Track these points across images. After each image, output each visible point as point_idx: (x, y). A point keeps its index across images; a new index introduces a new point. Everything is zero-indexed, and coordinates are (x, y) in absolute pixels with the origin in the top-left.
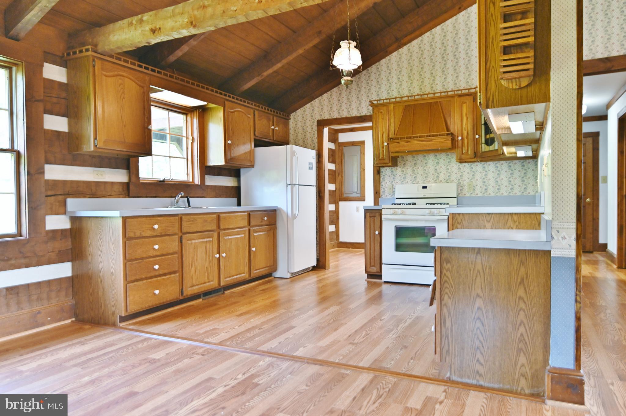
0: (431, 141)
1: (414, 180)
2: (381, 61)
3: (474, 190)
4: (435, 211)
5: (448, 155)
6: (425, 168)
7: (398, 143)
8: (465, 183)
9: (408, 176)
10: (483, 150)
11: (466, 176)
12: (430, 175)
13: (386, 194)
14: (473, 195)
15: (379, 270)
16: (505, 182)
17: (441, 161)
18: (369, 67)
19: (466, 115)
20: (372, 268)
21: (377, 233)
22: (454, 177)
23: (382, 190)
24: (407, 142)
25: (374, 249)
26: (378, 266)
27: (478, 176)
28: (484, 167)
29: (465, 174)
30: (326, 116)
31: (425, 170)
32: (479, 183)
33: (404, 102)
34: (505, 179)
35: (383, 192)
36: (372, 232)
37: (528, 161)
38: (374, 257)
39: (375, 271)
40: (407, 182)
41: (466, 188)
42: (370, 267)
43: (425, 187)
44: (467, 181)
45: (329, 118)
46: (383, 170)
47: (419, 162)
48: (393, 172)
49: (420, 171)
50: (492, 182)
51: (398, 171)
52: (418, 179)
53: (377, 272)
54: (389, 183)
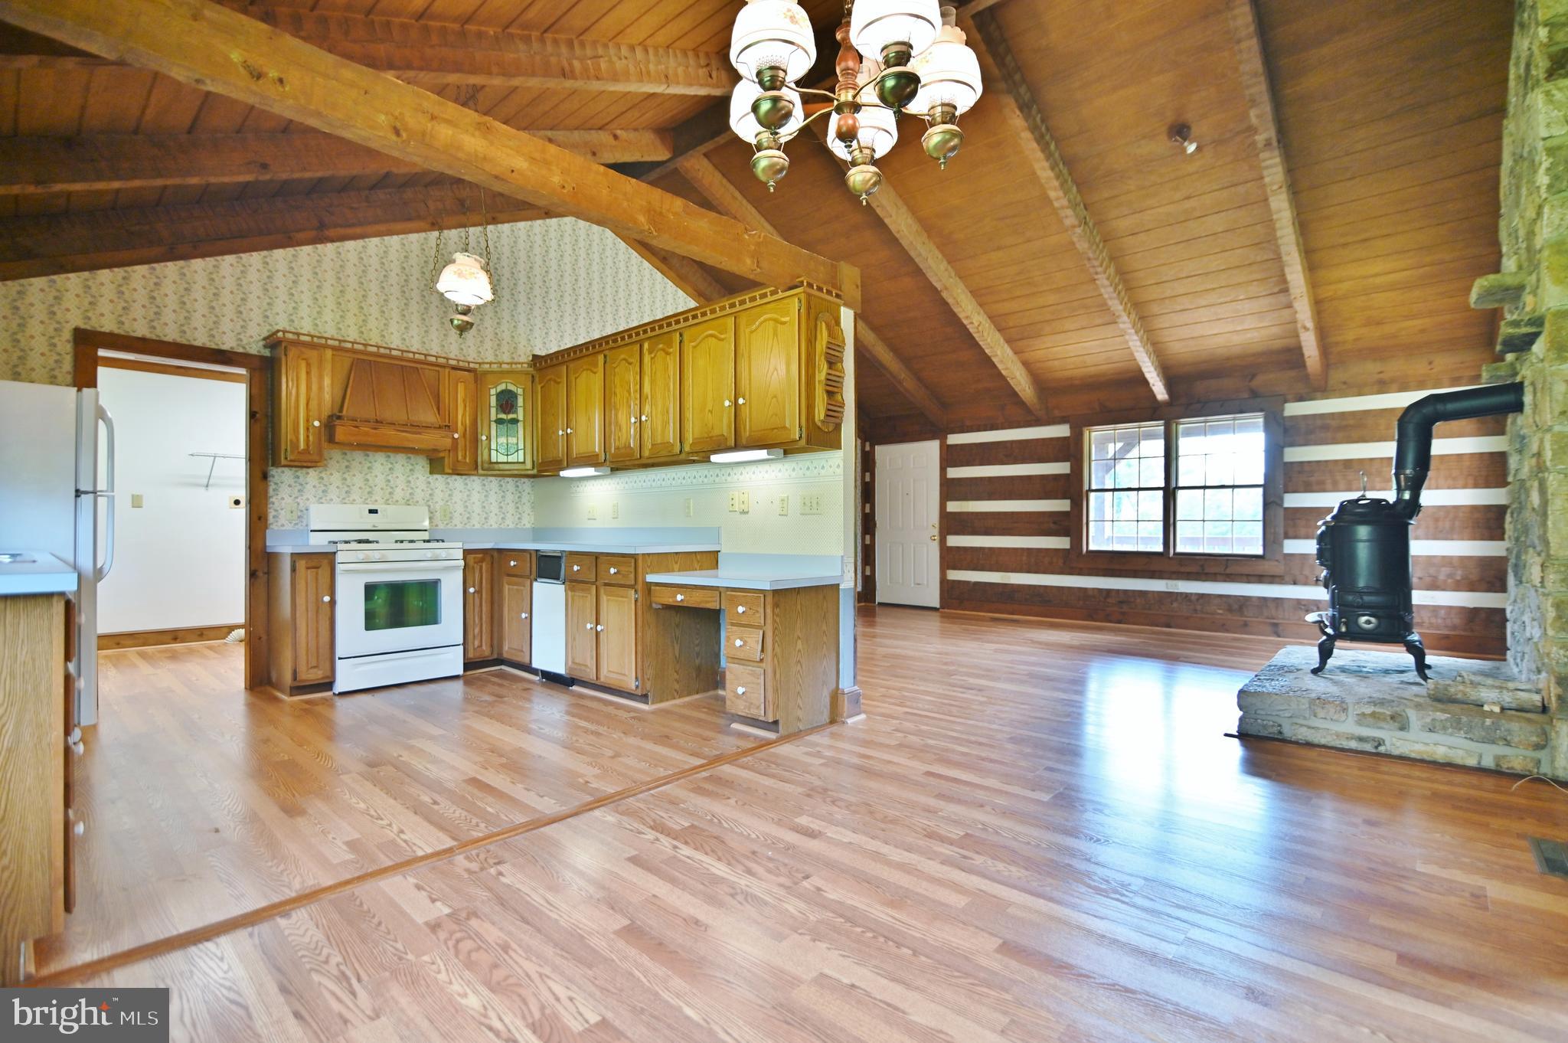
0: (420, 433)
1: (346, 498)
2: (275, 251)
3: (451, 518)
4: (443, 554)
5: (389, 457)
6: (368, 477)
7: (357, 427)
8: (438, 507)
9: (332, 488)
10: (494, 459)
11: (439, 496)
12: (377, 489)
13: (282, 520)
14: (449, 527)
15: (328, 673)
16: (494, 509)
17: (398, 466)
18: (244, 252)
19: (464, 401)
20: (311, 671)
21: (327, 599)
22: (419, 495)
23: (271, 514)
24: (375, 429)
25: (317, 632)
26: (327, 665)
27: (457, 497)
28: (466, 484)
29: (438, 492)
30: (108, 325)
31: (367, 480)
32: (459, 508)
33: (355, 351)
34: (495, 504)
35: (274, 517)
36: (312, 598)
37: (523, 480)
38: (318, 648)
39: (321, 676)
40: (332, 500)
41: (438, 515)
42: (308, 670)
43: (371, 511)
44: (441, 503)
45: (116, 331)
46: (275, 472)
47: (355, 464)
48: (298, 477)
49: (358, 480)
50: (477, 508)
51: (312, 476)
52: (353, 496)
53: (323, 678)
54: (289, 500)
